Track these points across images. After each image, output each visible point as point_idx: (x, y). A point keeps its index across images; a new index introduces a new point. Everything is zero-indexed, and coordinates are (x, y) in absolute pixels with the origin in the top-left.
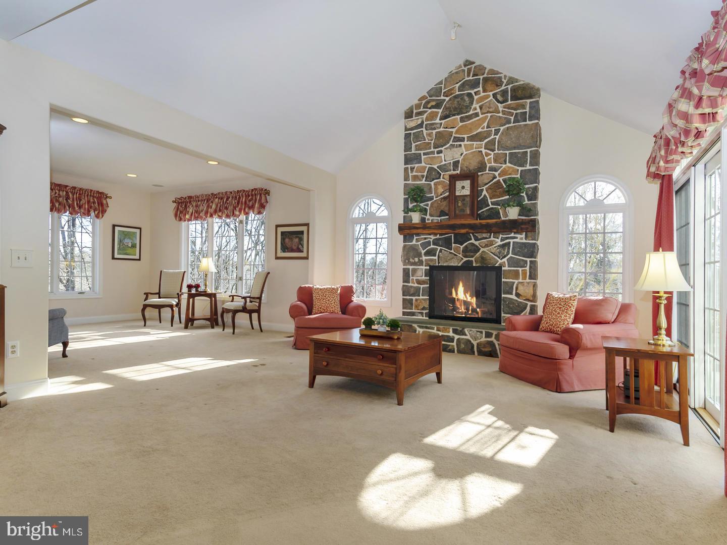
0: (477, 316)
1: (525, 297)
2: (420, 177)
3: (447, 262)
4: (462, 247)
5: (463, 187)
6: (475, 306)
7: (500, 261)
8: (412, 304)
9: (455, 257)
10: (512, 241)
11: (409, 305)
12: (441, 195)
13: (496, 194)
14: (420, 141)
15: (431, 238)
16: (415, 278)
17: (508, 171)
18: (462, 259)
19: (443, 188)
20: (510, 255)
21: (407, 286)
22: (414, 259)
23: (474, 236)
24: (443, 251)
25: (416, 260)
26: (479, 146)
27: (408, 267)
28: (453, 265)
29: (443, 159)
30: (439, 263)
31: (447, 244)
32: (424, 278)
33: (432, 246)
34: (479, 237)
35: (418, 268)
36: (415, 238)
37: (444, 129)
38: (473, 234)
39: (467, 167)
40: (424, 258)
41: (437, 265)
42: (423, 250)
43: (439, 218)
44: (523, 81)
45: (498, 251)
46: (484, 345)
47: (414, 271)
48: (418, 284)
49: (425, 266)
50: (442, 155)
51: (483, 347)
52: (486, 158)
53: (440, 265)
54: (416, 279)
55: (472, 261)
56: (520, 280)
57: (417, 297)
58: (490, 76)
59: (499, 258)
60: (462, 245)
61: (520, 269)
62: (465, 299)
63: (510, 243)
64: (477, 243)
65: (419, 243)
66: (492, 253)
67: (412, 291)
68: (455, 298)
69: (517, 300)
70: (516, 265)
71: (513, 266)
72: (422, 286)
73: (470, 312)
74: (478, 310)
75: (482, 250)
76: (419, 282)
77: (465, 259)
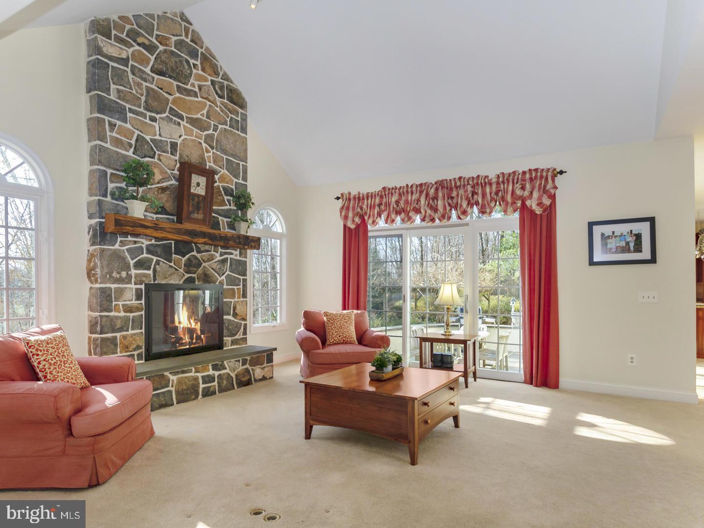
0: (201, 345)
1: (241, 316)
2: (126, 144)
3: (166, 278)
4: (184, 259)
5: (198, 184)
6: (199, 332)
7: (220, 279)
8: (116, 345)
9: (176, 271)
10: (229, 256)
11: (112, 347)
12: (158, 183)
13: (217, 201)
14: (124, 87)
15: (143, 243)
16: (120, 303)
17: (226, 178)
18: (184, 275)
19: (160, 174)
20: (228, 272)
21: (107, 316)
22: (119, 273)
23: (197, 247)
24: (161, 263)
25: (124, 274)
26: (200, 136)
27: (108, 285)
28: (174, 283)
29: (158, 133)
30: (155, 279)
31: (166, 254)
32: (134, 302)
33: (145, 255)
34: (202, 249)
35: (126, 288)
36: (119, 239)
37: (156, 88)
38: (195, 244)
39: (187, 156)
40: (133, 272)
41: (152, 282)
42: (132, 259)
43: (155, 216)
44: (236, 86)
45: (218, 267)
46: (243, 374)
47: (120, 292)
48: (125, 312)
49: (135, 284)
50: (156, 125)
51: (243, 377)
52: (206, 155)
53: (156, 282)
54: (123, 305)
55: (195, 277)
56: (236, 300)
57: (124, 333)
58: (208, 55)
59: (219, 275)
60: (183, 257)
61: (235, 287)
62: (189, 326)
63: (227, 259)
64: (198, 256)
65: (124, 248)
66: (213, 269)
67: (119, 324)
68: (177, 327)
69: (233, 321)
70: (232, 284)
71: (230, 284)
72: (131, 315)
73: (194, 341)
74: (202, 336)
75: (204, 264)
76: (128, 309)
77: (187, 276)
